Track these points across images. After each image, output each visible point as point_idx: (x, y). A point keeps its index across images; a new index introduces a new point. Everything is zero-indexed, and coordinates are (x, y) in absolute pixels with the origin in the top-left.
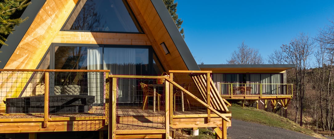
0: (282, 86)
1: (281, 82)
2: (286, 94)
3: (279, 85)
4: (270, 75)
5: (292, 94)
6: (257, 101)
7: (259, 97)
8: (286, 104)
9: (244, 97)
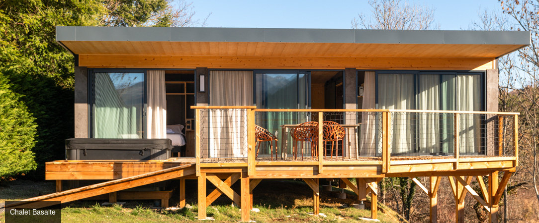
0: (483, 120)
1: (478, 105)
2: (497, 154)
3: (471, 118)
4: (437, 77)
5: (514, 155)
6: (374, 186)
7: (380, 170)
8: (494, 195)
9: (316, 169)
